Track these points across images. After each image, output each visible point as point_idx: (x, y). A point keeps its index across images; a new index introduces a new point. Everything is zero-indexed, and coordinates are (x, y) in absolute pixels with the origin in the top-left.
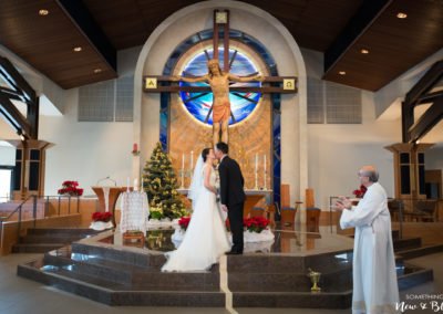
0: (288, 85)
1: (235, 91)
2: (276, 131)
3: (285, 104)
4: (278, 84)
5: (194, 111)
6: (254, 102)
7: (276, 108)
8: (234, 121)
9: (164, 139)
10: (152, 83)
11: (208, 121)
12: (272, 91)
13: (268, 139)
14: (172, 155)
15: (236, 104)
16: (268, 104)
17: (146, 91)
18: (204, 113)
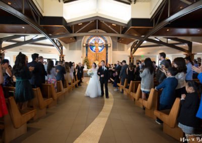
0: (109, 45)
1: (100, 46)
2: (107, 53)
3: (109, 49)
4: (107, 45)
5: (92, 49)
6: (103, 48)
7: (107, 49)
9: (87, 55)
10: (85, 45)
12: (107, 47)
13: (105, 55)
14: (88, 58)
15: (100, 48)
16: (105, 49)
18: (94, 50)
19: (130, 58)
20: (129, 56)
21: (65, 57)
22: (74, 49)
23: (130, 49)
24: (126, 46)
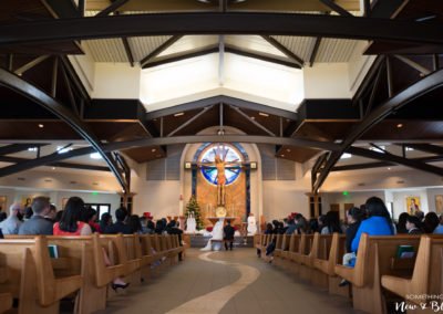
0: (253, 165)
1: (229, 169)
2: (248, 188)
3: (252, 174)
4: (248, 165)
5: (208, 178)
6: (237, 173)
7: (248, 177)
8: (227, 183)
9: (194, 192)
10: (188, 165)
11: (215, 183)
12: (246, 169)
13: (244, 192)
14: (198, 200)
15: (229, 174)
16: (244, 175)
17: (186, 169)
18: (213, 179)
19: (312, 199)
20: (307, 194)
21: (135, 198)
22: (159, 178)
23: (309, 175)
24: (298, 167)
